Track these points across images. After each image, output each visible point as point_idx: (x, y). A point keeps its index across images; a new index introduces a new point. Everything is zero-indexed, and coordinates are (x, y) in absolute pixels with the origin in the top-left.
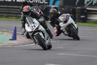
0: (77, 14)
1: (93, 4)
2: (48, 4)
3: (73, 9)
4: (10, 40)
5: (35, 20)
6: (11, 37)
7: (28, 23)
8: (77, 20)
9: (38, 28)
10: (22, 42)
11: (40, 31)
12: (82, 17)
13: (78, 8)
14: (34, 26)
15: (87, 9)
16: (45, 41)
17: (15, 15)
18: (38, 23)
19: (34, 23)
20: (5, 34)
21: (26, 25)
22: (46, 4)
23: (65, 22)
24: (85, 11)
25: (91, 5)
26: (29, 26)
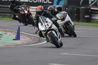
0: (81, 14)
2: (52, 4)
3: (77, 9)
4: (14, 40)
5: (48, 19)
6: (14, 36)
7: (41, 22)
9: (51, 27)
10: (26, 42)
11: (52, 30)
12: (86, 16)
13: (82, 8)
14: (47, 25)
15: (92, 8)
16: (57, 39)
18: (51, 22)
19: (47, 22)
20: (9, 33)
21: (40, 24)
22: (50, 4)
23: (63, 19)
24: (90, 11)
25: (95, 5)
26: (42, 25)
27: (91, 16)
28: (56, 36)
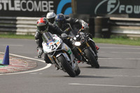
0: (96, 27)
1: (120, 12)
6: (1, 60)
8: (96, 34)
12: (104, 30)
13: (98, 17)
14: (55, 44)
17: (7, 30)
24: (108, 22)
26: (47, 44)
27: (110, 29)
28: (69, 60)
